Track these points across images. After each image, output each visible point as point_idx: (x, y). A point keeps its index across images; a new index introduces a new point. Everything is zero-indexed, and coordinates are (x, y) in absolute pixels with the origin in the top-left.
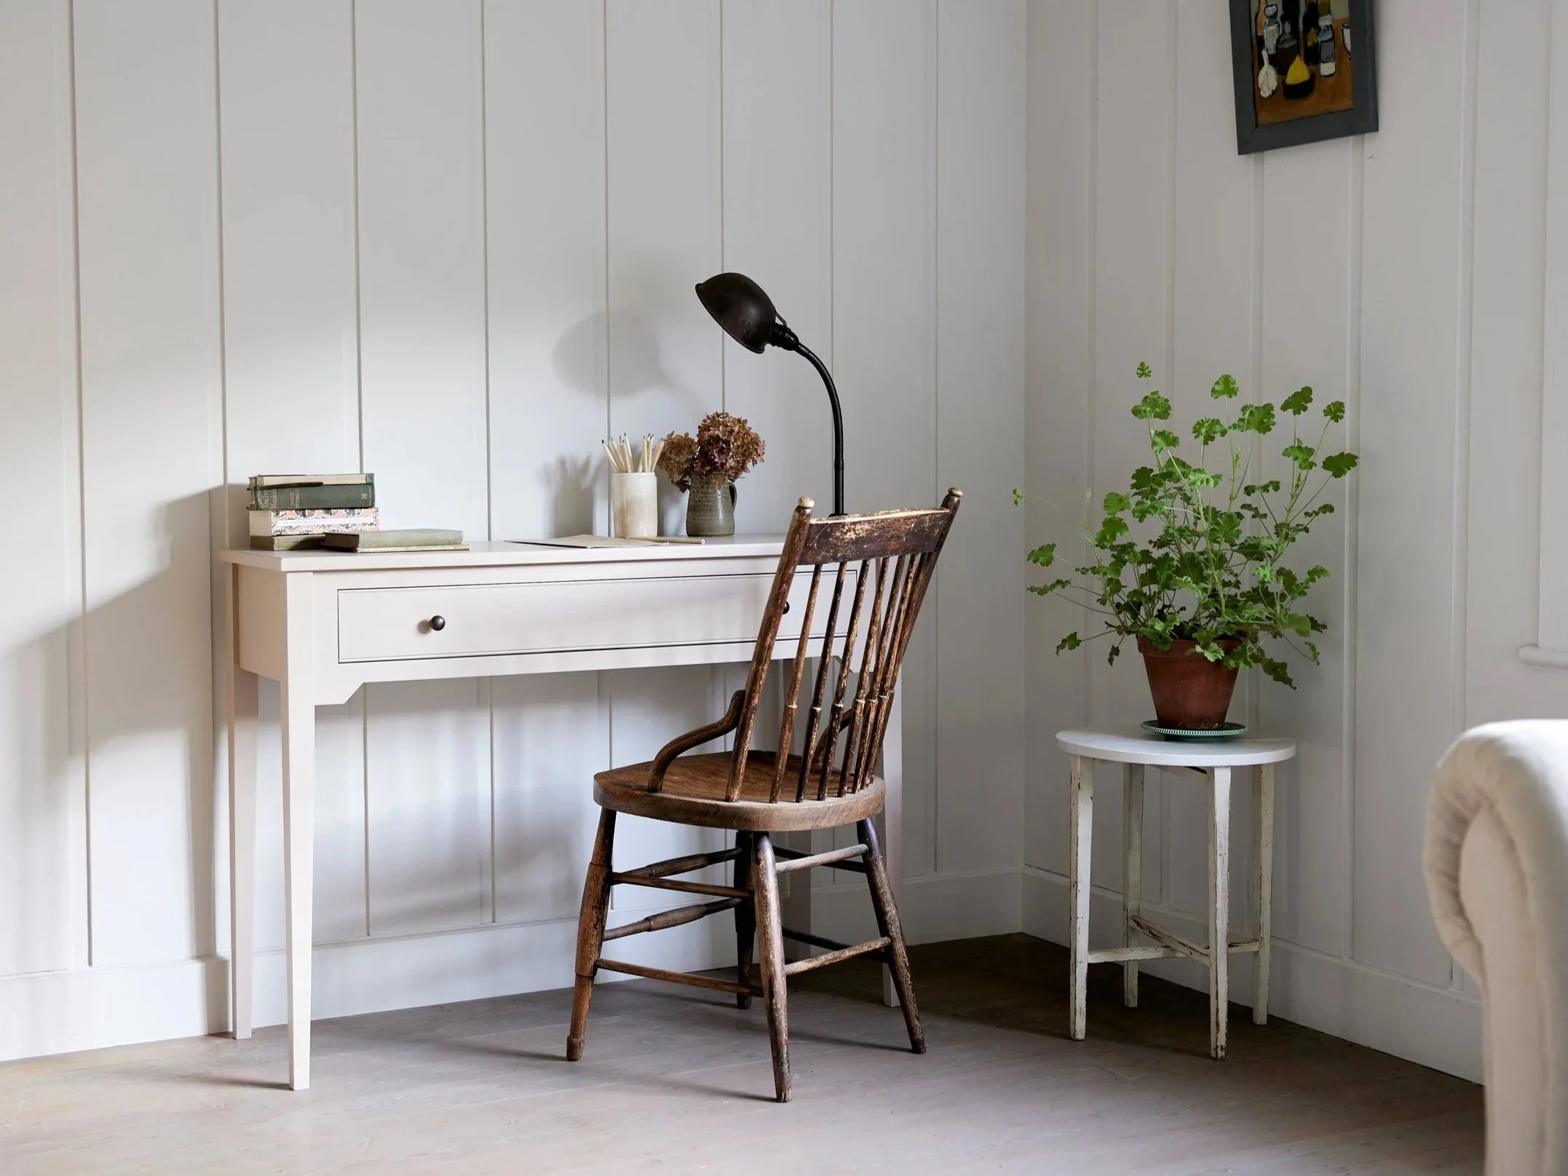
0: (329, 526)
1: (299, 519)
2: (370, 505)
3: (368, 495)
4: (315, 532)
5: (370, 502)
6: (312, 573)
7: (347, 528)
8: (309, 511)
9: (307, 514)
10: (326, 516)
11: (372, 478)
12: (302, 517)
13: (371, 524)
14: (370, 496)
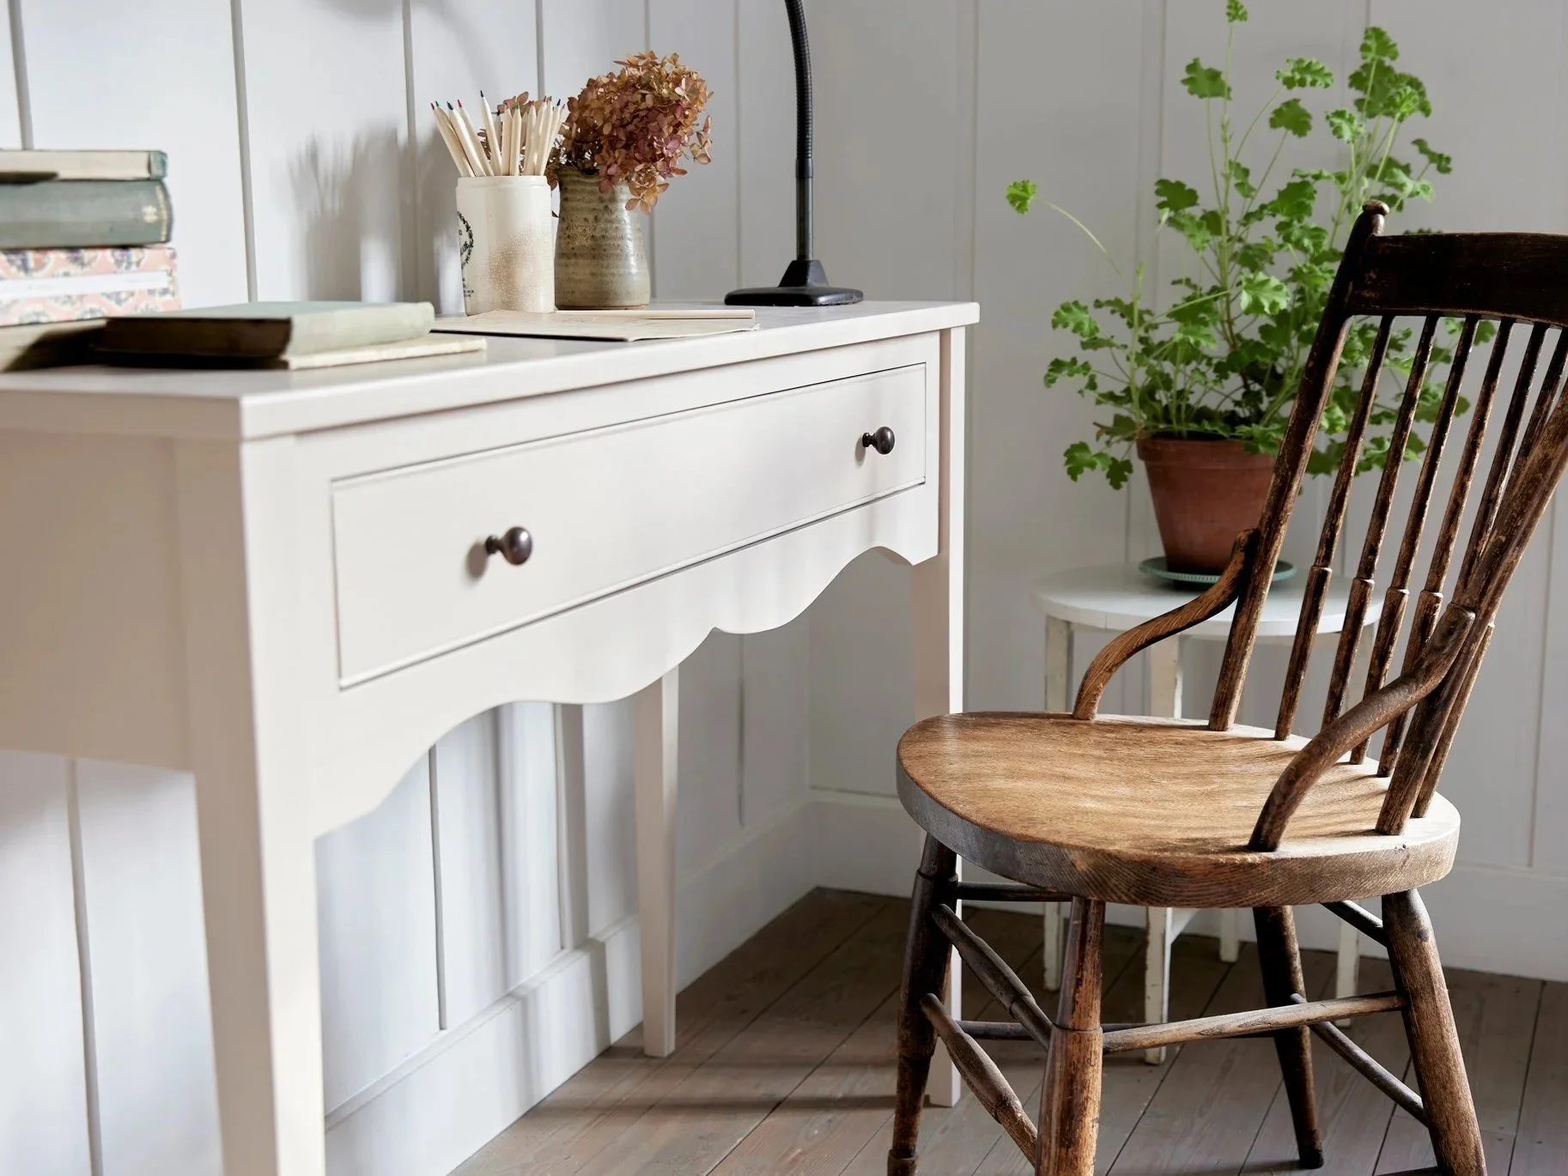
0: (81, 297)
1: (15, 278)
2: (163, 239)
3: (159, 209)
4: (54, 318)
5: (164, 233)
6: (291, 442)
7: (119, 302)
8: (38, 255)
9: (31, 264)
10: (74, 269)
11: (163, 164)
12: (22, 274)
13: (165, 292)
14: (164, 214)
